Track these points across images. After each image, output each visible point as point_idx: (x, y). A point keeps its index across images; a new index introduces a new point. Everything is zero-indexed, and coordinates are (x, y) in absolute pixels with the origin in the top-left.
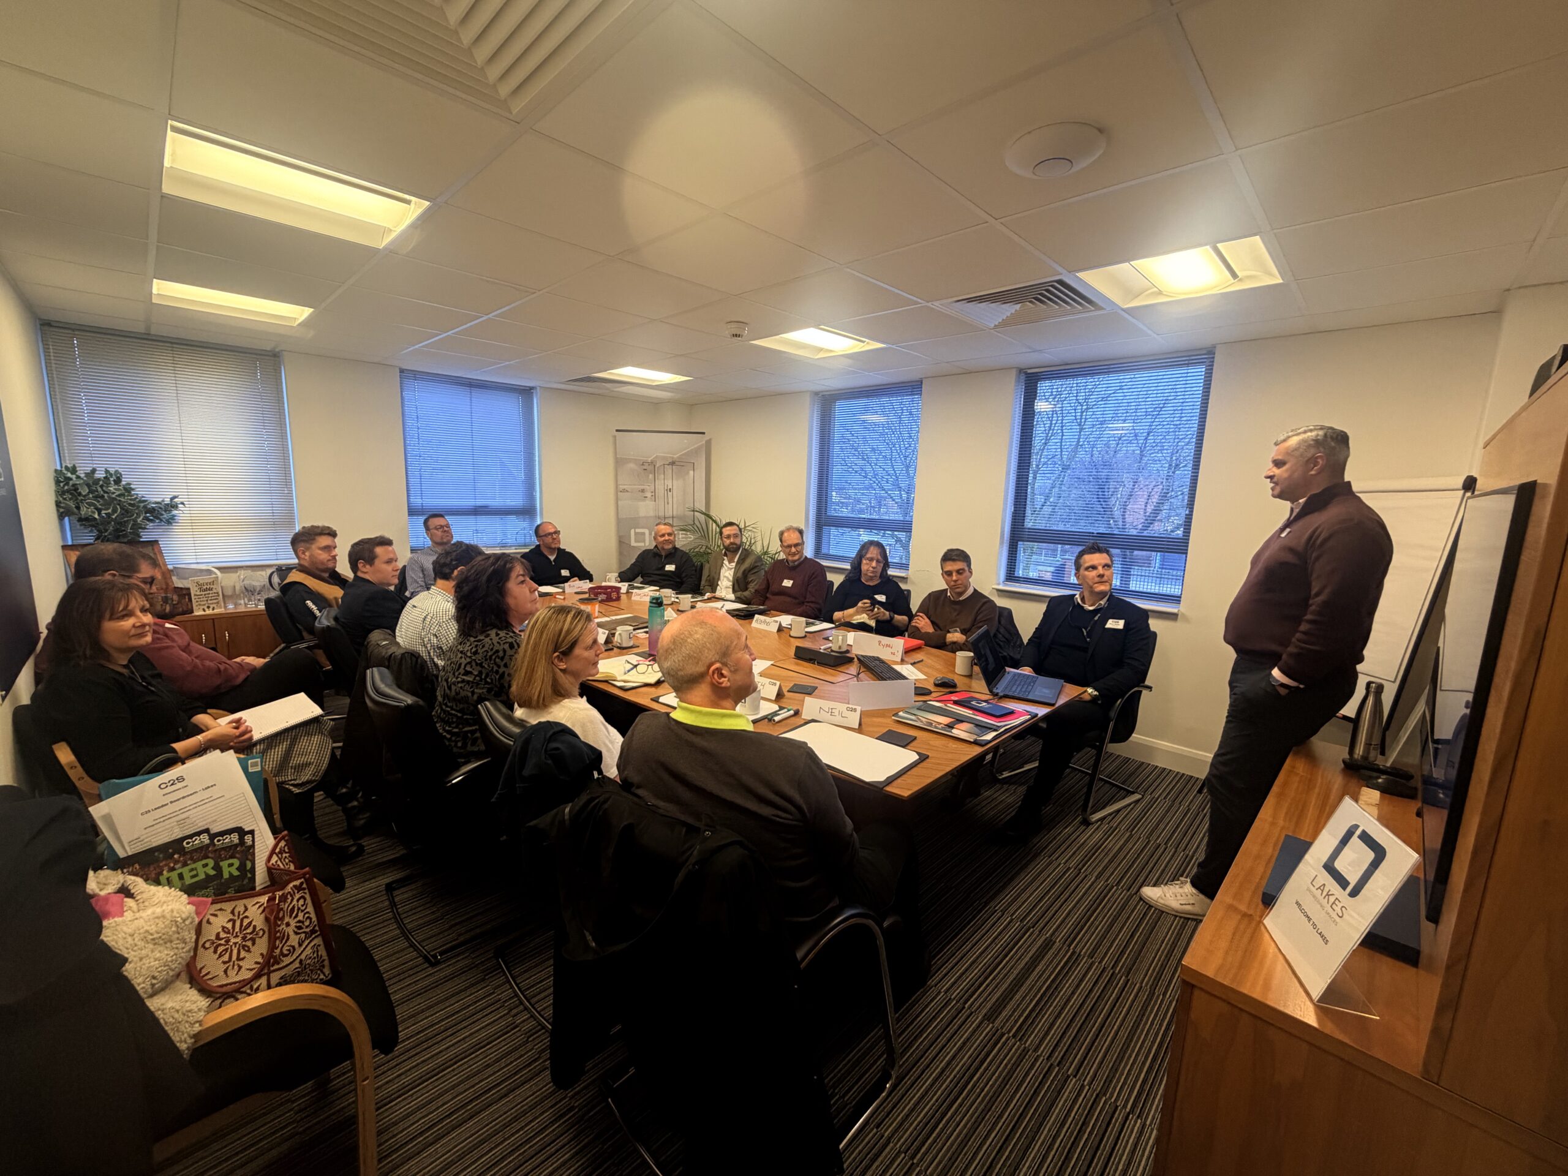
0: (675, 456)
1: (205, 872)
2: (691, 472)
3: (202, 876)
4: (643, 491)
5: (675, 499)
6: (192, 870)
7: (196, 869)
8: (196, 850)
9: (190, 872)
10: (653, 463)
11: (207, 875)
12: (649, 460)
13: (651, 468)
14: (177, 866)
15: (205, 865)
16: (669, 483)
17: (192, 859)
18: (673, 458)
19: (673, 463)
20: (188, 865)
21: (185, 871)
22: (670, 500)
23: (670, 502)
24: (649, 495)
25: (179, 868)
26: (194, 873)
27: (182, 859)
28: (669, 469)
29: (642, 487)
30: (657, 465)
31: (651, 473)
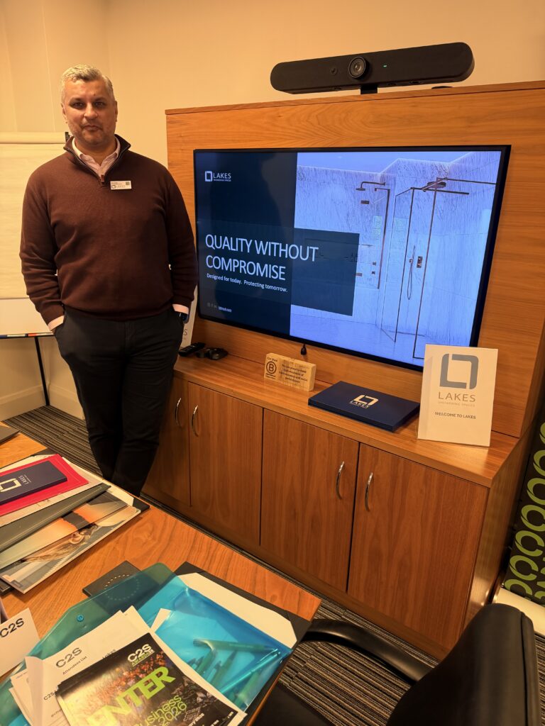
1: (162, 681)
3: (161, 686)
6: (148, 682)
7: (151, 680)
8: (143, 663)
9: (146, 685)
11: (166, 684)
14: (129, 684)
15: (160, 674)
17: (142, 672)
20: (141, 679)
21: (140, 685)
25: (133, 684)
26: (151, 685)
27: (132, 674)
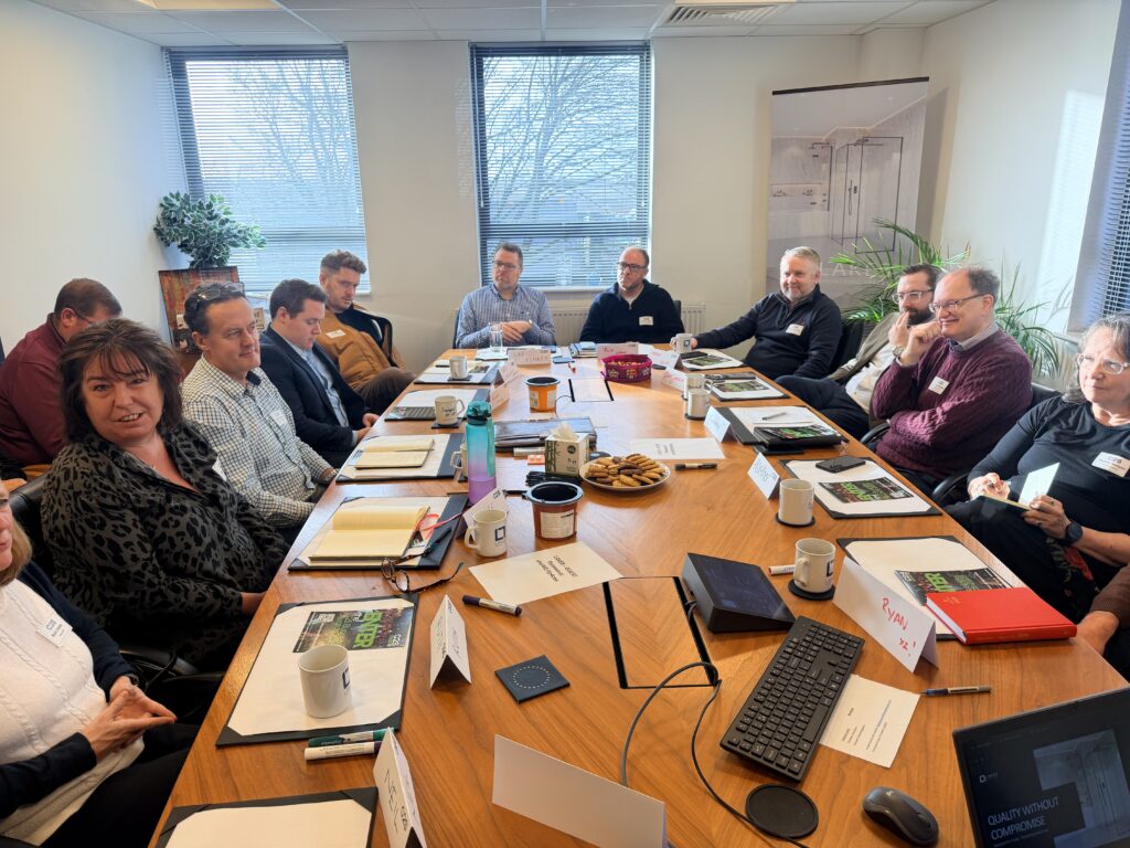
0: (868, 128)
2: (896, 156)
4: (810, 193)
5: (863, 206)
10: (828, 145)
12: (824, 139)
13: (827, 152)
16: (854, 178)
18: (865, 131)
19: (863, 141)
22: (855, 206)
23: (854, 211)
24: (818, 199)
28: (855, 152)
29: (809, 187)
30: (837, 148)
31: (825, 162)
